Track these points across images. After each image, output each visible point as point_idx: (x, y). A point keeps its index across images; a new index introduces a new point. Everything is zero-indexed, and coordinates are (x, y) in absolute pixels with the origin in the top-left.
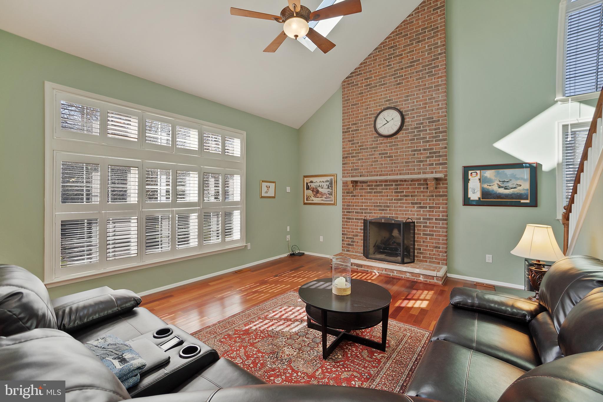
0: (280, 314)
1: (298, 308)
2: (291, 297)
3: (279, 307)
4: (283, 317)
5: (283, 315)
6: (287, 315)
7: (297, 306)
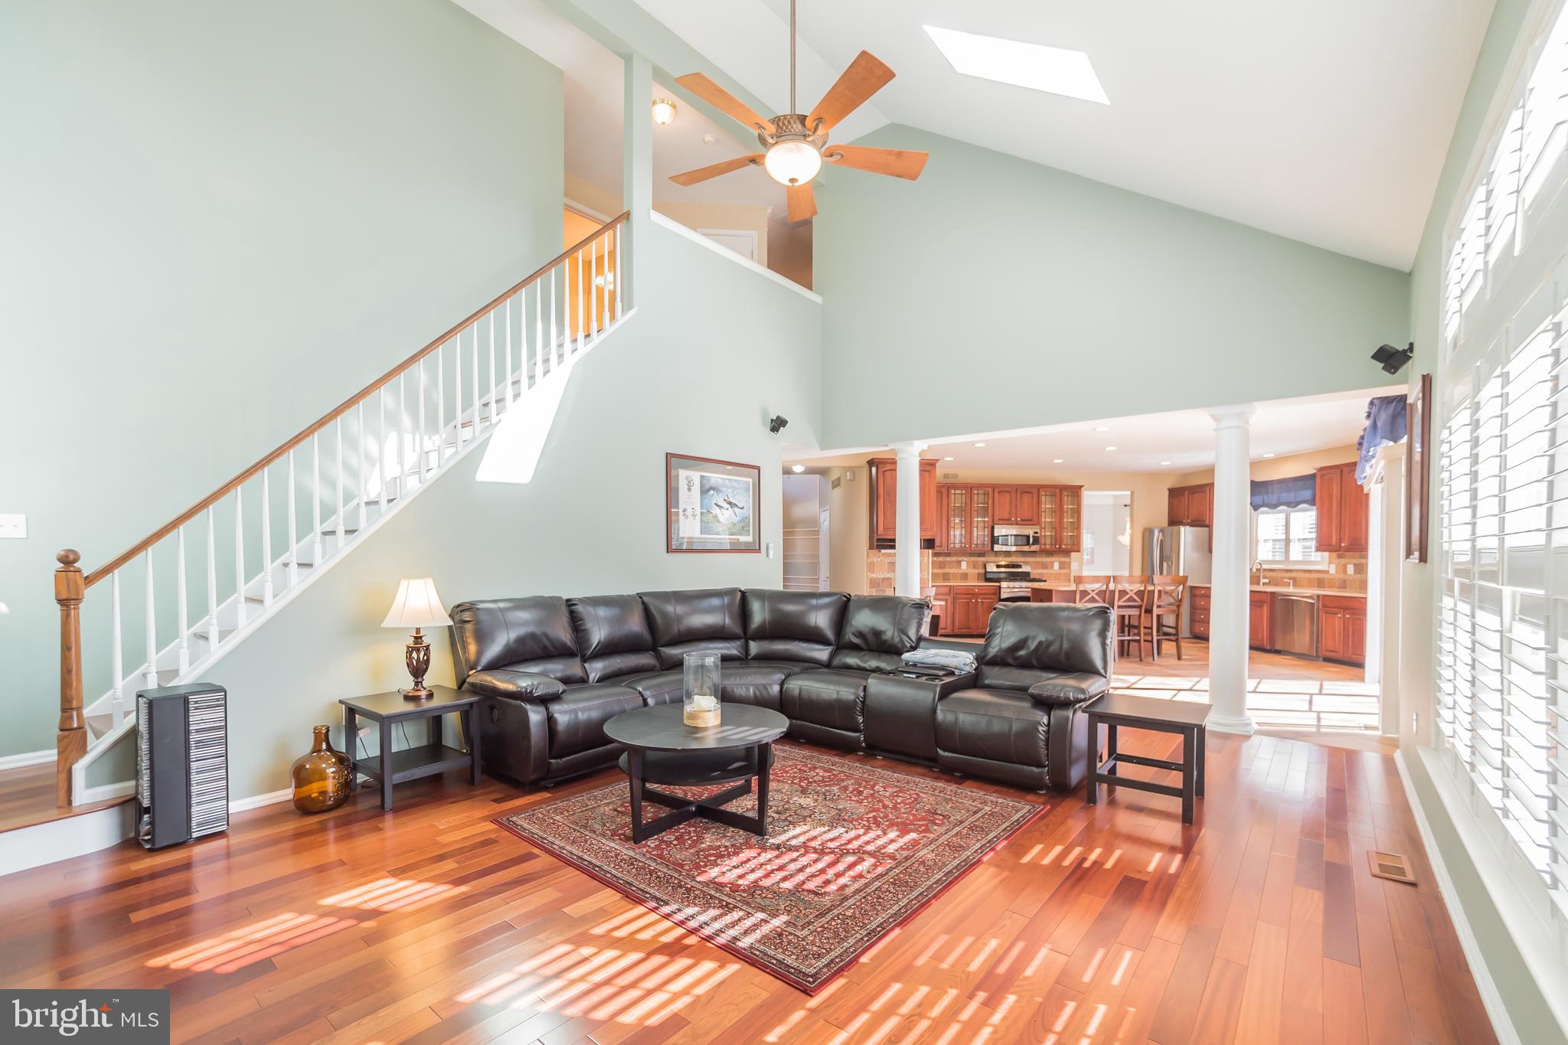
0: (840, 867)
1: (787, 885)
2: (813, 943)
3: (848, 891)
4: (828, 859)
5: (831, 865)
6: (820, 865)
7: (791, 893)
